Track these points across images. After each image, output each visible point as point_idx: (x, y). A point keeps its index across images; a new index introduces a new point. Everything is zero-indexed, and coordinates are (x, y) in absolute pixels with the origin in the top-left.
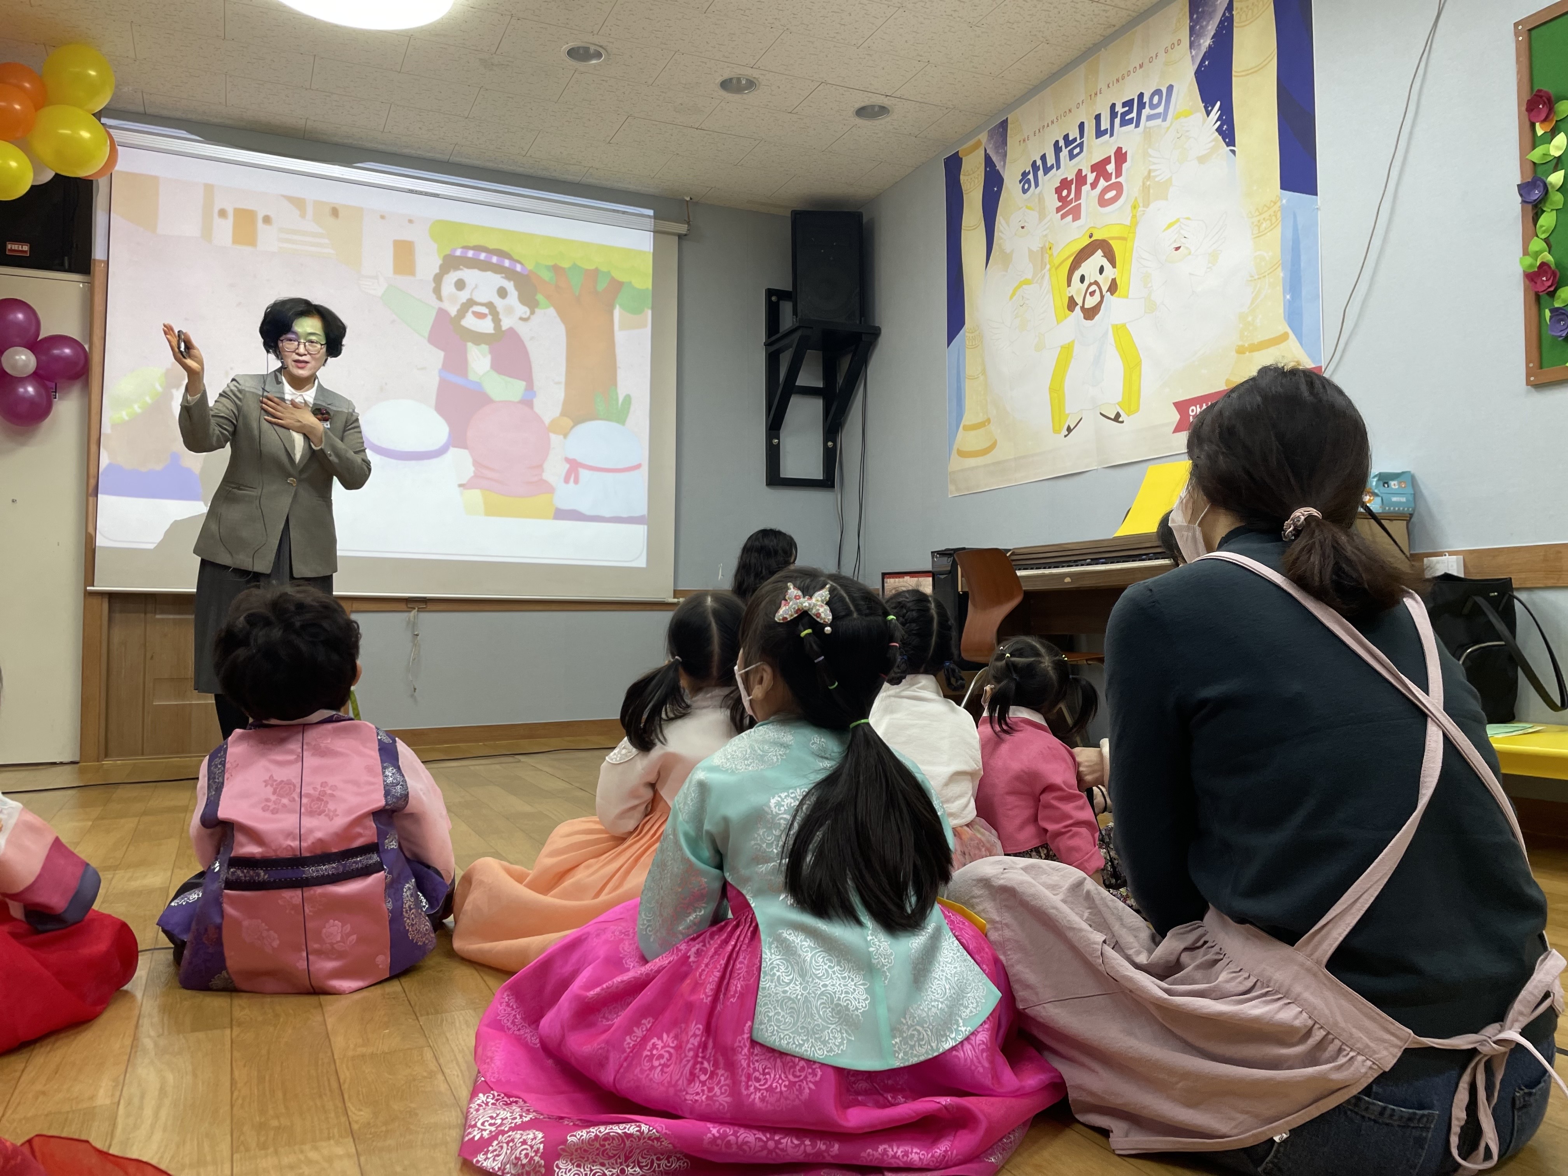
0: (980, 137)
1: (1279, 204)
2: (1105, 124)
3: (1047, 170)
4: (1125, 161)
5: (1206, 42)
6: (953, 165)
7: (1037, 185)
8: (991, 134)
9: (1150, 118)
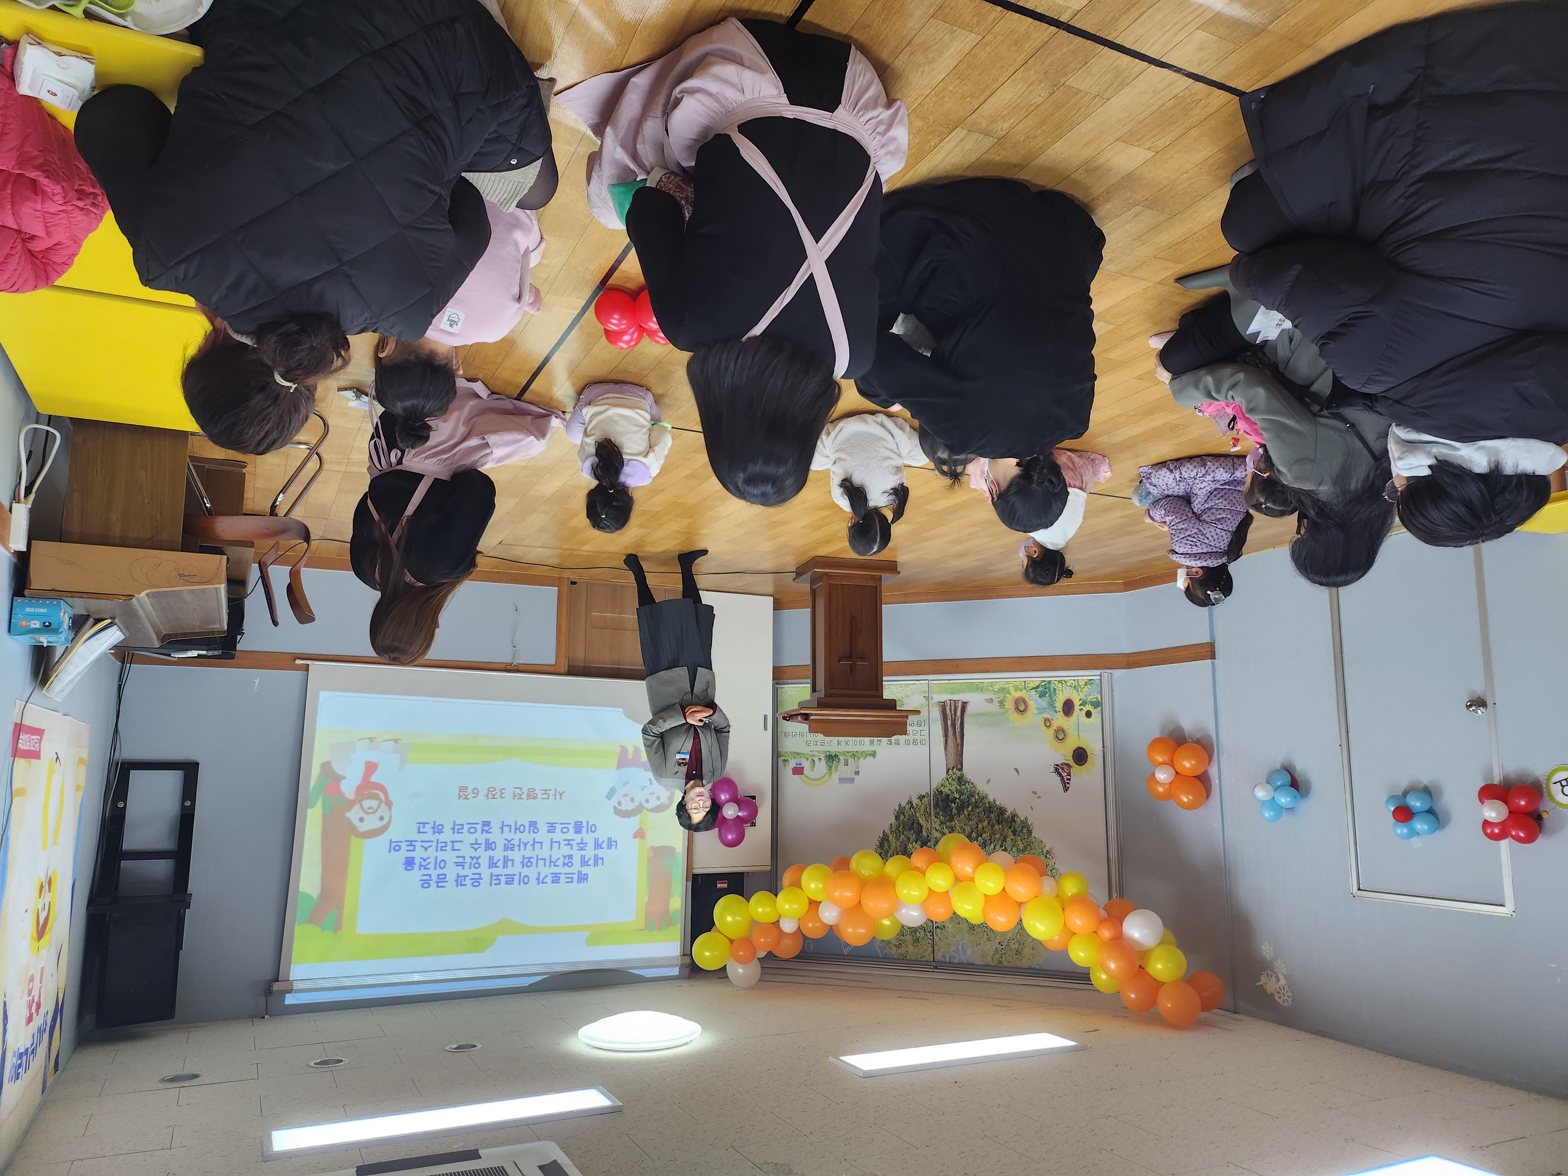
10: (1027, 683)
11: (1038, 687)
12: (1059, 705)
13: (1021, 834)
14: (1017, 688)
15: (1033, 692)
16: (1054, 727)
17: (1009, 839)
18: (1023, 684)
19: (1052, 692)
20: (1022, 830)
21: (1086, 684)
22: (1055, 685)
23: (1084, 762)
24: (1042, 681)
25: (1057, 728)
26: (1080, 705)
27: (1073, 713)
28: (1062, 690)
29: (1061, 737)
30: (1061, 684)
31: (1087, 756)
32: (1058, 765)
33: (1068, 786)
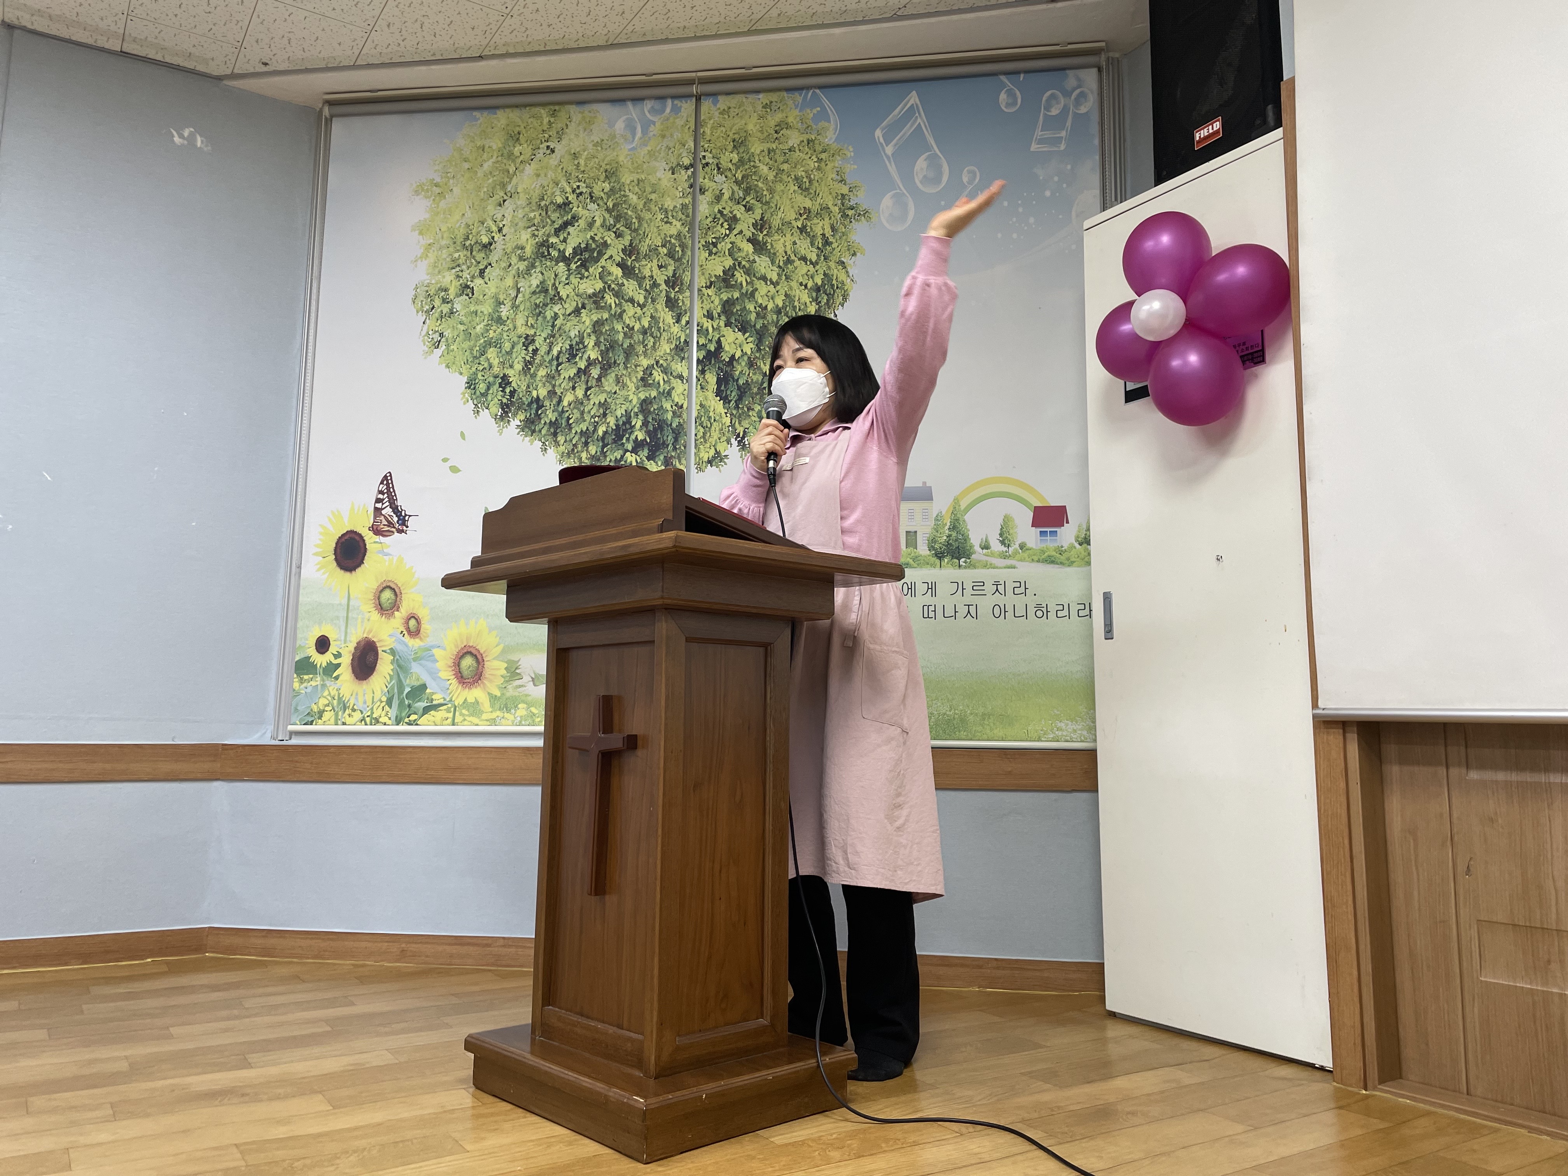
10: (450, 721)
11: (426, 710)
12: (385, 667)
13: (491, 379)
14: (474, 708)
15: (438, 698)
16: (399, 616)
17: (518, 367)
18: (458, 719)
19: (396, 696)
20: (488, 388)
21: (321, 714)
22: (386, 714)
23: (343, 540)
24: (414, 723)
25: (393, 613)
26: (339, 665)
27: (355, 648)
28: (373, 702)
29: (387, 595)
30: (374, 716)
31: (335, 554)
32: (400, 531)
33: (383, 488)
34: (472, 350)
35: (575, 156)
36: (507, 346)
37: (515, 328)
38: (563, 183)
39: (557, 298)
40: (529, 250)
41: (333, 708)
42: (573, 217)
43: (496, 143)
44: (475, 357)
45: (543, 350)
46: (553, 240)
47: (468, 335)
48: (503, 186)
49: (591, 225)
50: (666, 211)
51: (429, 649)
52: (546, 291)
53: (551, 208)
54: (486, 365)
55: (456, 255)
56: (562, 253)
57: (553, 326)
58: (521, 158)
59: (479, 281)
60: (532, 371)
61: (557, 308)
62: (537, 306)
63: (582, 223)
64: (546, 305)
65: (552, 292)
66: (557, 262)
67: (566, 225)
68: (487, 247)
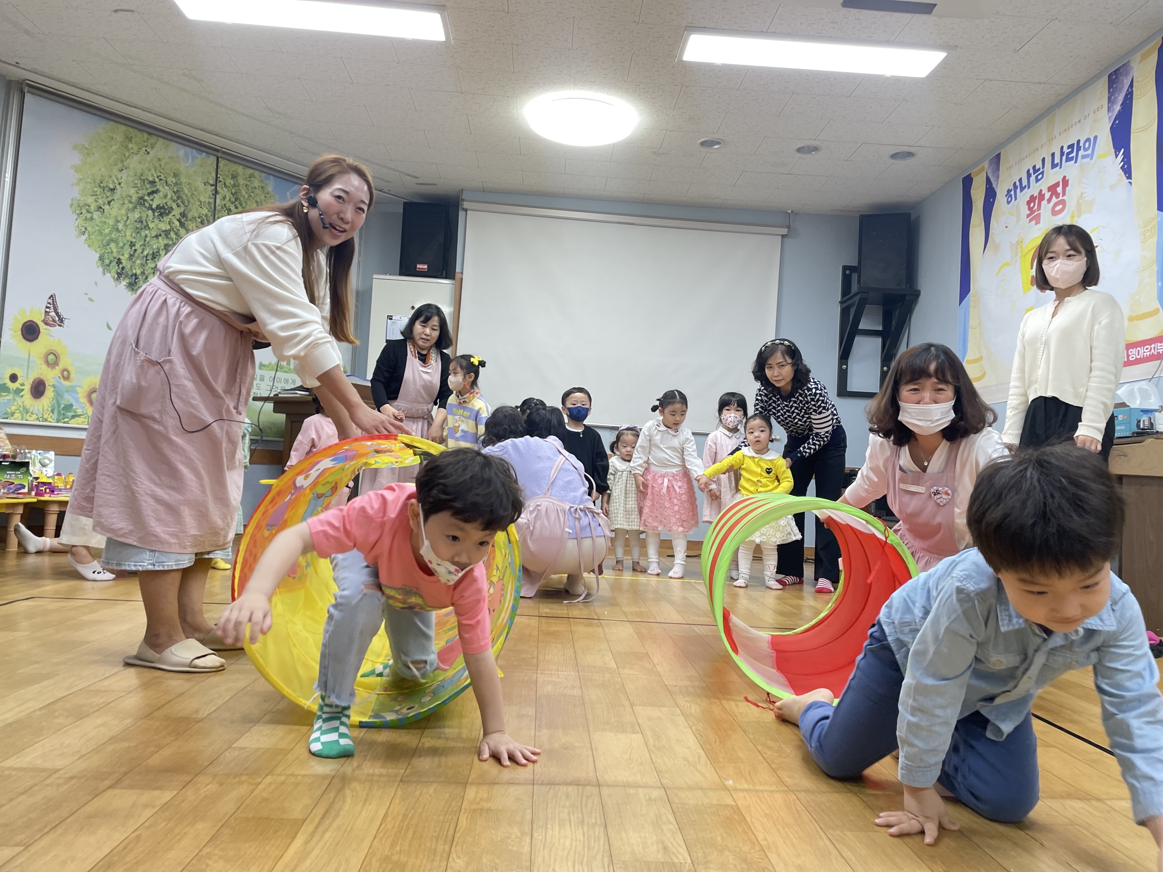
0: (983, 164)
1: (1156, 220)
2: (1057, 160)
3: (1022, 189)
4: (1067, 185)
5: (1117, 108)
6: (968, 182)
7: (1016, 199)
8: (991, 162)
9: (1084, 157)
11: (73, 417)
12: (49, 393)
13: (112, 259)
15: (80, 411)
16: (58, 369)
17: (127, 256)
19: (56, 409)
20: (110, 263)
21: (13, 414)
22: (51, 417)
23: (26, 324)
24: (67, 422)
25: (54, 367)
26: (23, 390)
27: (33, 382)
28: (43, 410)
29: (51, 357)
30: (45, 417)
31: (22, 331)
32: (60, 326)
33: (50, 301)
34: (102, 241)
35: (159, 160)
36: (121, 244)
37: (125, 236)
38: (153, 171)
39: (147, 227)
40: (134, 199)
41: (20, 412)
42: (157, 190)
43: (120, 138)
44: (104, 245)
45: (139, 251)
46: (146, 198)
47: (100, 233)
48: (122, 161)
49: (166, 196)
50: (201, 202)
51: (73, 387)
52: (142, 222)
53: (146, 182)
54: (110, 251)
55: (96, 189)
56: (151, 206)
57: (145, 240)
58: (132, 151)
59: (106, 207)
60: (134, 259)
61: (147, 232)
62: (137, 228)
63: (161, 194)
64: (142, 229)
65: (145, 223)
66: (148, 210)
67: (153, 192)
68: (112, 190)
